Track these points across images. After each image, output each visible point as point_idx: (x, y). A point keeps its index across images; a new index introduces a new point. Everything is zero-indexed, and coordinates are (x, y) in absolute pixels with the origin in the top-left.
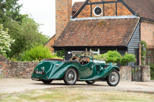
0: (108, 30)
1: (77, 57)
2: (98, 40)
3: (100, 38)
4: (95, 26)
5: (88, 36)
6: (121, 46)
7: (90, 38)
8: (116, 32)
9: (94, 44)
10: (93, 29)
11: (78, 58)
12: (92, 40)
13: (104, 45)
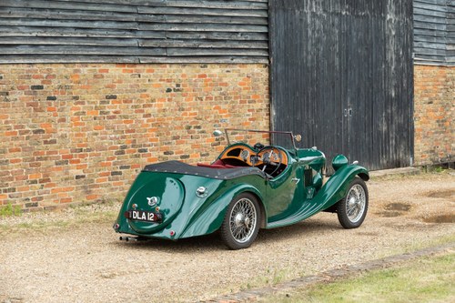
1: (245, 149)
11: (249, 153)
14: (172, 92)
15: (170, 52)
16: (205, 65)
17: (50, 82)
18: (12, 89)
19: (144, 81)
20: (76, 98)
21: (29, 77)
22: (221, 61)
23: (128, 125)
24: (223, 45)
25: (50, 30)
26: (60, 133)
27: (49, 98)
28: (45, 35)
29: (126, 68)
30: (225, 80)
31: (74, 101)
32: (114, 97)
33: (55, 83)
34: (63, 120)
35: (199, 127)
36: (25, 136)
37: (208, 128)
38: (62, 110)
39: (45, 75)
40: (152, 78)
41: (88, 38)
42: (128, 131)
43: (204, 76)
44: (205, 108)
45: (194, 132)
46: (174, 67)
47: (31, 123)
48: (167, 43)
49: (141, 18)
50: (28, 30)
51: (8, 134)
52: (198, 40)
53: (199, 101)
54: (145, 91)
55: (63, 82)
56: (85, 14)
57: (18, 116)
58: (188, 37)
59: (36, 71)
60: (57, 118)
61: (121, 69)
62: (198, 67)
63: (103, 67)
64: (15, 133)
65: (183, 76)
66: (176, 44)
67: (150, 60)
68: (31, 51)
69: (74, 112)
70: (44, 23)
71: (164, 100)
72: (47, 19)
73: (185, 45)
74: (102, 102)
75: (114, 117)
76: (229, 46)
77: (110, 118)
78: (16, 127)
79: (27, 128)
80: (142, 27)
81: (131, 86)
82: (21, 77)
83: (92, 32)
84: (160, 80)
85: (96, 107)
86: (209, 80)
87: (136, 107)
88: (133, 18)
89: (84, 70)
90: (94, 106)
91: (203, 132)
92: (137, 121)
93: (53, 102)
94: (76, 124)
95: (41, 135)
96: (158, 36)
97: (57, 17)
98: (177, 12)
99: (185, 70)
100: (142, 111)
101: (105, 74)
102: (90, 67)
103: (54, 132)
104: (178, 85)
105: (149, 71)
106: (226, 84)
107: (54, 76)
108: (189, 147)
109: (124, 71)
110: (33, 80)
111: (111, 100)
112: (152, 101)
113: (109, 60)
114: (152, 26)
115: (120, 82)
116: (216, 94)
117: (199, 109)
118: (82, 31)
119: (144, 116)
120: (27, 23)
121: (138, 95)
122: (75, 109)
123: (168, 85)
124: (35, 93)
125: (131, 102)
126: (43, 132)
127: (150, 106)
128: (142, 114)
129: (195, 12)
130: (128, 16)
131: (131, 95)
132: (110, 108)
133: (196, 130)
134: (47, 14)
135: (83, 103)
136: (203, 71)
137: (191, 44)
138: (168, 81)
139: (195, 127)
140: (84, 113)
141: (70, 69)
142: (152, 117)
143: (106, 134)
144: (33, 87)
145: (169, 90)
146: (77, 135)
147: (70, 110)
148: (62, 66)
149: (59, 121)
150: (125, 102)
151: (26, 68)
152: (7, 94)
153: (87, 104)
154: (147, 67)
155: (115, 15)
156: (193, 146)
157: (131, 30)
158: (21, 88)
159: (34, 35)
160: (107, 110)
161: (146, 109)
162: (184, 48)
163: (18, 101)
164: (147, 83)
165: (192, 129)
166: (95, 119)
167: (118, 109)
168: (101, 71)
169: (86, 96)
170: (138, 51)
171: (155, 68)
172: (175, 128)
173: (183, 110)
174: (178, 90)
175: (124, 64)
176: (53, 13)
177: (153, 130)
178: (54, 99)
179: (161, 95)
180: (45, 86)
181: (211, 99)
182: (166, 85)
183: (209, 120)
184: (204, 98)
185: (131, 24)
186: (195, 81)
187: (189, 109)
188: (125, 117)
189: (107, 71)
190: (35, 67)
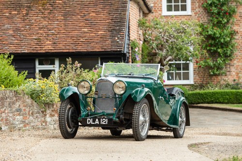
0: (65, 16)
2: (50, 38)
3: (53, 34)
4: (29, 7)
5: (23, 31)
6: (114, 51)
7: (30, 35)
8: (87, 20)
9: (46, 48)
10: (27, 14)
12: (38, 39)
13: (71, 51)
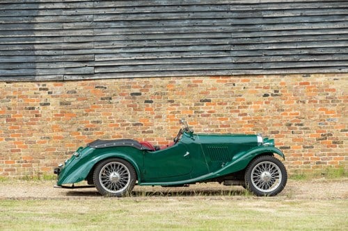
14: (270, 97)
15: (267, 66)
16: (308, 75)
17: (147, 90)
18: (114, 95)
19: (239, 88)
20: (172, 101)
21: (129, 87)
22: (326, 71)
23: (223, 122)
24: (330, 58)
25: (147, 54)
26: (157, 126)
27: (146, 102)
28: (143, 58)
29: (221, 78)
30: (331, 87)
31: (169, 104)
32: (209, 101)
33: (152, 91)
34: (160, 117)
35: (301, 125)
36: (125, 127)
37: (313, 125)
38: (159, 110)
39: (143, 86)
40: (247, 86)
41: (182, 58)
42: (223, 126)
43: (308, 83)
44: (307, 109)
45: (296, 129)
46: (272, 78)
47: (131, 118)
48: (264, 59)
49: (235, 41)
50: (128, 55)
51: (111, 126)
52: (299, 55)
53: (301, 104)
54: (240, 96)
55: (159, 90)
56: (181, 41)
57: (120, 114)
58: (287, 53)
59: (135, 83)
60: (154, 116)
61: (215, 80)
62: (299, 77)
63: (196, 79)
64: (118, 125)
65: (282, 84)
66: (272, 59)
67: (243, 72)
68: (131, 69)
69: (169, 112)
70: (142, 50)
71: (262, 103)
72: (145, 47)
73: (283, 59)
74: (196, 105)
75: (208, 116)
76: (336, 59)
77: (205, 116)
78: (118, 121)
79: (127, 122)
80: (236, 48)
81: (226, 93)
82: (123, 87)
83: (186, 54)
84: (257, 88)
85: (191, 108)
86: (312, 87)
87: (231, 108)
88: (227, 42)
89: (179, 82)
90: (188, 107)
91: (306, 129)
92: (232, 118)
93: (150, 104)
94: (171, 120)
95: (140, 127)
96: (254, 54)
97: (154, 45)
98: (275, 34)
99: (283, 79)
100: (238, 111)
101: (199, 84)
102: (185, 79)
103: (151, 125)
104: (275, 91)
105: (244, 81)
106: (334, 90)
107: (151, 86)
108: (290, 140)
109: (218, 81)
110: (132, 89)
111: (205, 103)
112: (248, 104)
113: (202, 73)
114: (247, 47)
115: (214, 89)
116: (322, 98)
117: (301, 110)
118: (177, 54)
119: (240, 115)
120: (127, 51)
121: (233, 99)
122: (171, 109)
123: (265, 91)
124: (134, 98)
125: (226, 104)
126: (142, 125)
127: (245, 107)
128: (237, 114)
129: (294, 33)
130: (222, 40)
131: (225, 99)
132: (204, 108)
133: (298, 127)
134: (146, 43)
135: (178, 105)
136: (304, 80)
137: (290, 59)
138: (265, 88)
139: (296, 125)
140: (179, 112)
141: (166, 81)
142: (248, 116)
143: (200, 127)
144: (132, 94)
145: (266, 95)
146: (172, 128)
147: (166, 110)
148: (159, 79)
149: (156, 117)
150: (220, 104)
151: (126, 81)
152: (111, 99)
153: (181, 106)
154: (243, 78)
155: (209, 40)
156: (294, 140)
157: (225, 51)
158: (122, 95)
159: (133, 58)
160: (201, 110)
161: (240, 110)
162: (282, 62)
163: (120, 103)
164: (242, 89)
165: (293, 126)
166: (189, 116)
167: (212, 109)
168: (194, 82)
169: (182, 100)
170: (232, 66)
171: (251, 79)
172: (273, 125)
173: (283, 110)
174: (277, 95)
175: (218, 76)
176: (150, 42)
177: (250, 126)
178: (151, 102)
179: (258, 99)
180: (143, 93)
181: (316, 102)
182: (262, 92)
183: (313, 119)
184: (308, 101)
185: (225, 46)
186: (296, 88)
187: (291, 110)
188: (219, 115)
189: (201, 82)
190: (134, 80)
